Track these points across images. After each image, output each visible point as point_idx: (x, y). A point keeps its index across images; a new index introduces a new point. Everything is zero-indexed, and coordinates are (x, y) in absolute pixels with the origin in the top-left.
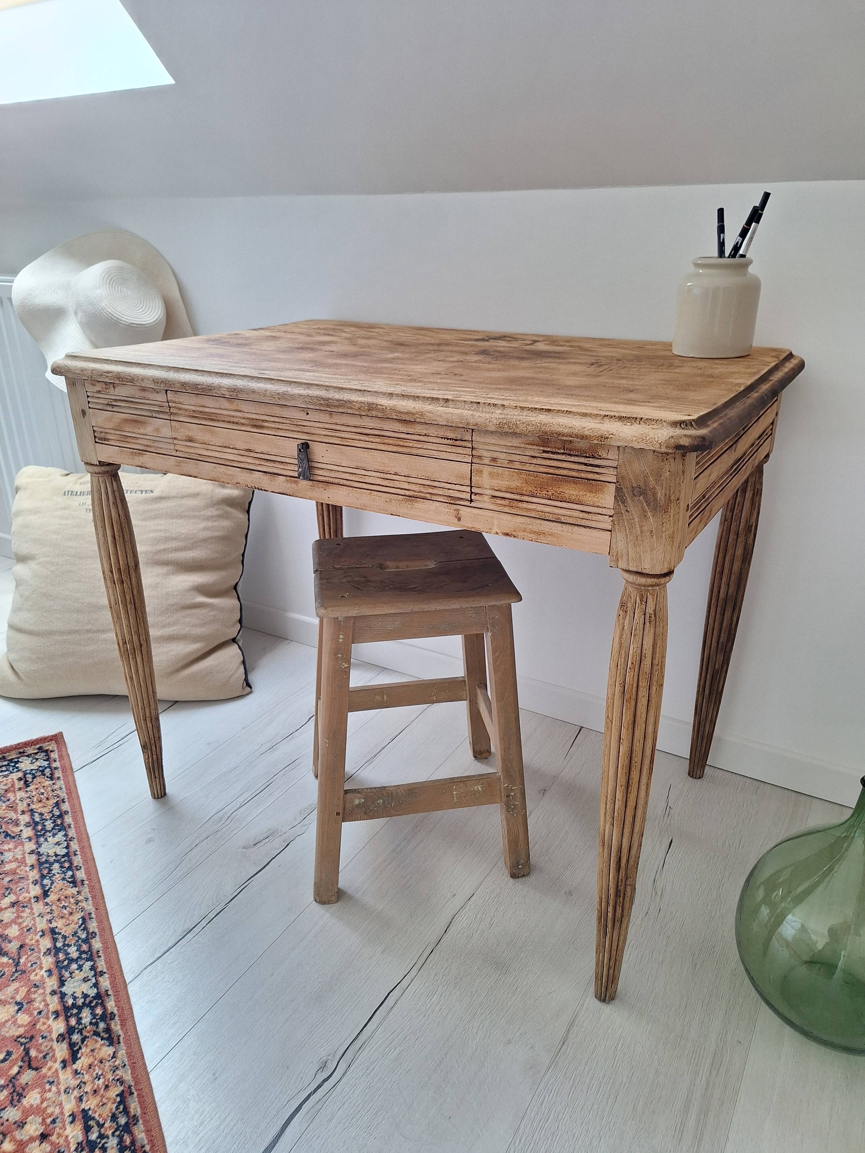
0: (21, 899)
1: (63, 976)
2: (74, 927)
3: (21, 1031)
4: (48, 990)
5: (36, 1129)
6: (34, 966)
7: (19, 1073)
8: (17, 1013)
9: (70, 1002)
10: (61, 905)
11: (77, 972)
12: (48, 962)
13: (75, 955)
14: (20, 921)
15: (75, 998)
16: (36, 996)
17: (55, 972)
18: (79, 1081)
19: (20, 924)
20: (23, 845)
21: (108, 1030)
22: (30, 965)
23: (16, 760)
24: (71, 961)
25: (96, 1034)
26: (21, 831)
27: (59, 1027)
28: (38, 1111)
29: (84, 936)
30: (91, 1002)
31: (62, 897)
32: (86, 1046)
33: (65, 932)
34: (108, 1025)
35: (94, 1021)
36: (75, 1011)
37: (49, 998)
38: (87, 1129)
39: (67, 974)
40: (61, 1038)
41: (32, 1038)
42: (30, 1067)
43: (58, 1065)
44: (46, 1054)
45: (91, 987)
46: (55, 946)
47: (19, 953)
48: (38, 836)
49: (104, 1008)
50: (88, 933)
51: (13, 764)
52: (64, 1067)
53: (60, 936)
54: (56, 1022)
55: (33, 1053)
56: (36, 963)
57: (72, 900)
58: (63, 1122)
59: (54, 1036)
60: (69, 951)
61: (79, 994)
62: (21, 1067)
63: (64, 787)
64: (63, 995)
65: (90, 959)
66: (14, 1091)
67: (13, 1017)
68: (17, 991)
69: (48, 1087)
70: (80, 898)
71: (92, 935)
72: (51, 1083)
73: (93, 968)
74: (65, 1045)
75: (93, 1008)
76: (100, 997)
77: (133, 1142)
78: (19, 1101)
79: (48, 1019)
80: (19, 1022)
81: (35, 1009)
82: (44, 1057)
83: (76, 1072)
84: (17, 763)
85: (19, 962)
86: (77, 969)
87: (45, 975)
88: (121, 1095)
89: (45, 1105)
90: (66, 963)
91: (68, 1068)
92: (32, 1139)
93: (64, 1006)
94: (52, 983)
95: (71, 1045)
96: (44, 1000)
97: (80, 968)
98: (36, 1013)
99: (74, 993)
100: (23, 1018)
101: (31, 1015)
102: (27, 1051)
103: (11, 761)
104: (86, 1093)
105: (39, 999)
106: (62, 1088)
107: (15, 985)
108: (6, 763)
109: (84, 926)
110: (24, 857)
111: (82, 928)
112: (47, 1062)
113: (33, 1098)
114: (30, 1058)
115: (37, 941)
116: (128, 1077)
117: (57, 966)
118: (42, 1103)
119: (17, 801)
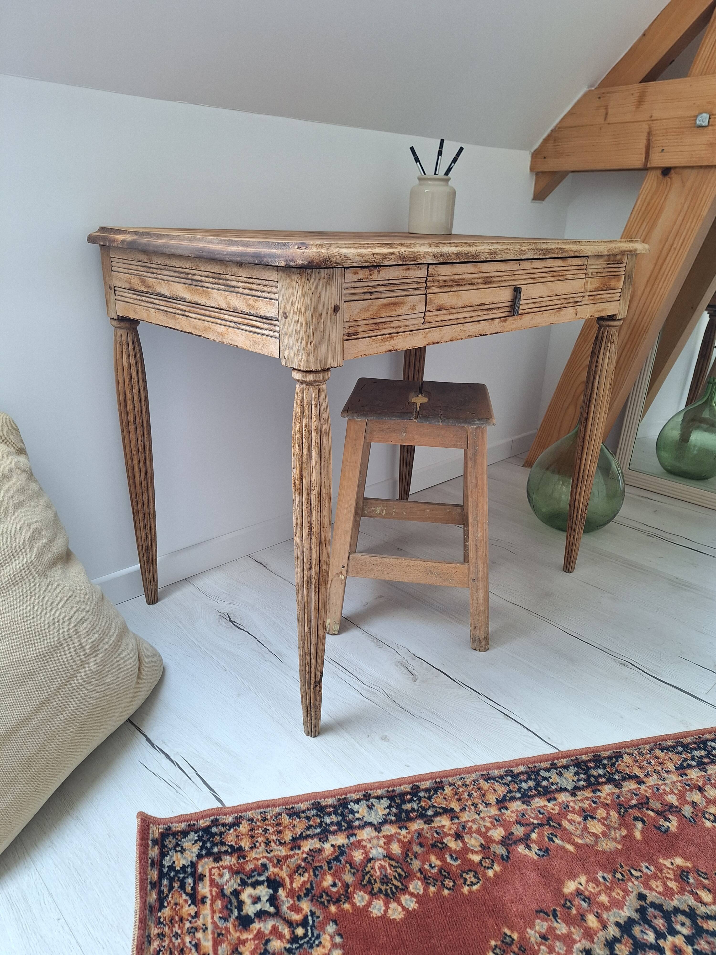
0: (452, 832)
1: (556, 789)
2: (497, 786)
3: (614, 814)
4: (571, 798)
5: (696, 794)
6: (542, 811)
7: (653, 810)
8: (595, 818)
9: (582, 783)
10: (467, 797)
11: (551, 780)
12: (539, 802)
13: (531, 783)
14: (483, 830)
15: (579, 780)
16: (577, 808)
17: (549, 796)
18: (654, 773)
19: (488, 829)
20: (360, 842)
21: (610, 758)
22: (541, 816)
23: (165, 870)
24: (538, 784)
25: (613, 765)
26: (332, 845)
27: (608, 789)
28: (681, 796)
29: (509, 778)
30: (583, 769)
31: (456, 797)
32: (624, 770)
33: (502, 792)
34: (605, 758)
35: (601, 766)
36: (592, 779)
37: (579, 798)
38: (690, 766)
39: (554, 787)
40: (618, 785)
41: (620, 805)
42: (647, 803)
43: (643, 787)
44: (635, 794)
45: (568, 770)
46: (520, 798)
47: (527, 825)
48: (350, 826)
49: (589, 761)
50: (506, 776)
51: (172, 874)
52: (644, 783)
53: (508, 795)
54: (603, 791)
55: (634, 802)
56: (539, 811)
57: (461, 790)
58: (687, 780)
59: (617, 791)
60: (526, 788)
61: (575, 779)
62: (648, 809)
63: (262, 810)
64: (576, 788)
65: (537, 773)
66: (669, 811)
67: (599, 821)
68: (570, 821)
69: (661, 791)
70: (460, 783)
71: (509, 773)
72: (658, 789)
73: (547, 770)
74: (625, 784)
75: (589, 768)
76: (578, 764)
77: (695, 743)
78: (677, 807)
79: (600, 797)
80: (604, 815)
81: (590, 805)
82: (636, 795)
83: (647, 775)
84: (171, 868)
85: (538, 824)
86: (548, 781)
87: (553, 802)
88: (662, 750)
89: (676, 792)
90: (539, 789)
91: (644, 780)
92: (704, 796)
93: (587, 787)
94: (563, 797)
95: (624, 779)
96: (582, 801)
97: (545, 779)
98: (594, 805)
99: (573, 781)
100: (601, 813)
101: (597, 808)
102: (632, 807)
103: (161, 876)
104: (662, 769)
105: (580, 805)
106: (660, 782)
107: (565, 823)
108: (165, 882)
109: (497, 779)
110: (385, 837)
111: (500, 780)
112: (640, 793)
113: (672, 799)
114: (638, 804)
115: (513, 812)
116: (647, 747)
117: (544, 795)
118: (675, 794)
119: (269, 855)
